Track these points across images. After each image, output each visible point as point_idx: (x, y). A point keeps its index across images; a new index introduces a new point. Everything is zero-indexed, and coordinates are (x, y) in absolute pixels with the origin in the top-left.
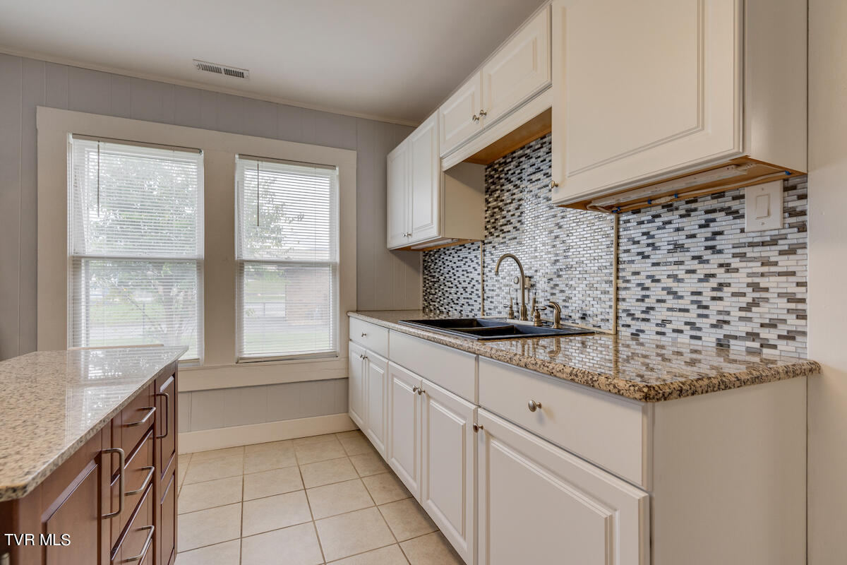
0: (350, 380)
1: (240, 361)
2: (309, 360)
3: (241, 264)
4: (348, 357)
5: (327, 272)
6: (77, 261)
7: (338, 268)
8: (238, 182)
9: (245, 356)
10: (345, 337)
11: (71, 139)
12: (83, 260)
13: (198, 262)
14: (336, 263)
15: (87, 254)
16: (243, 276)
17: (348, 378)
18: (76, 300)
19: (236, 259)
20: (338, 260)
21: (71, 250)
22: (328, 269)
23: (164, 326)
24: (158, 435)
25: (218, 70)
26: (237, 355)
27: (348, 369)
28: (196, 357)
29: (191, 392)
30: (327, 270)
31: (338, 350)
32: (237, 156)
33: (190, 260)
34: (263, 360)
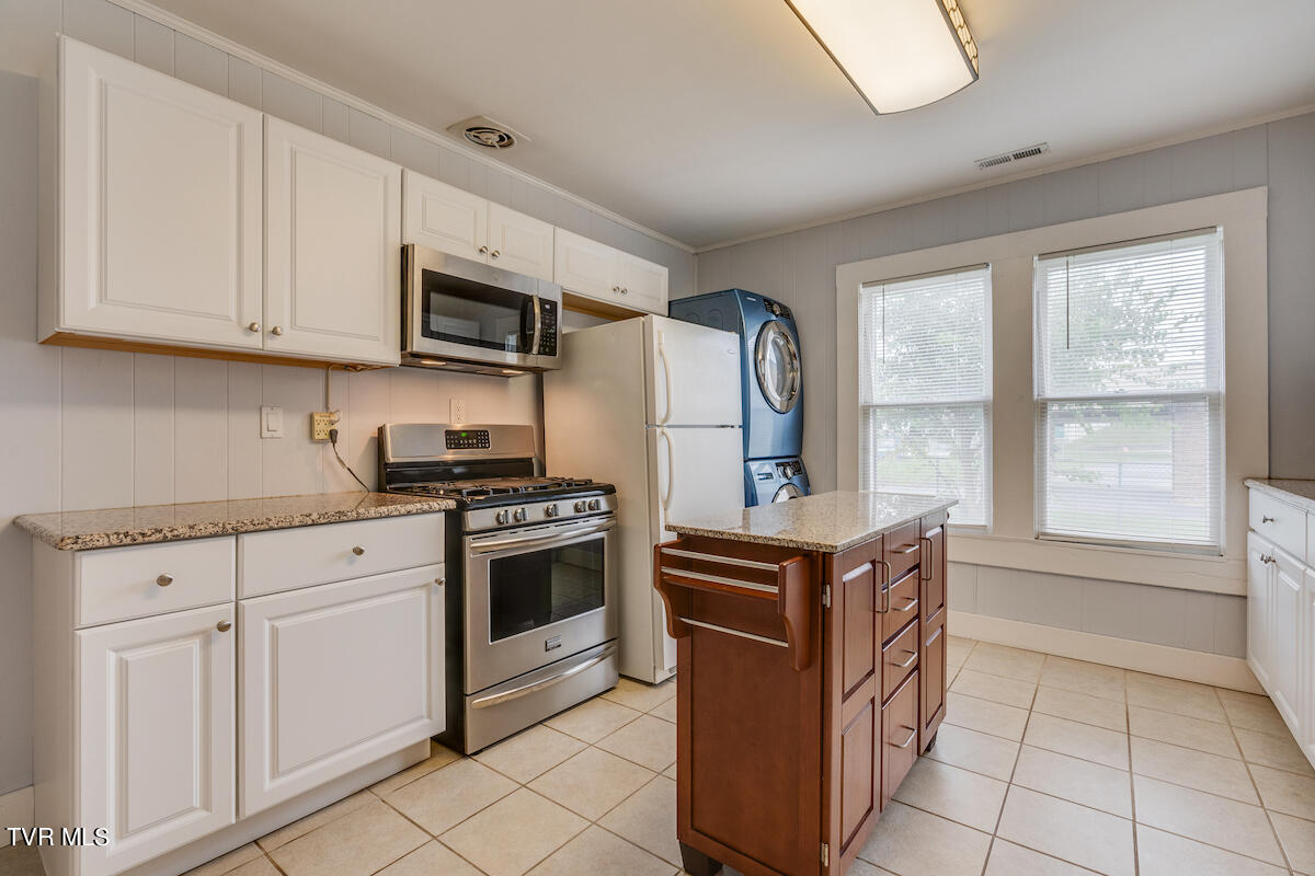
0: (1249, 600)
1: (1041, 537)
2: (1156, 553)
3: (1043, 406)
4: (1246, 560)
5: (1203, 409)
6: (867, 410)
7: (1222, 402)
8: (1038, 293)
9: (1048, 531)
10: (1239, 524)
11: (861, 290)
12: (871, 410)
13: (985, 405)
14: (1219, 394)
15: (875, 403)
16: (1045, 421)
17: (1245, 597)
18: (866, 450)
19: (1036, 397)
20: (1222, 388)
21: (862, 401)
22: (1203, 404)
23: (962, 490)
24: (924, 576)
25: (1007, 160)
26: (1037, 528)
27: (1246, 580)
28: (983, 523)
29: (977, 565)
30: (1203, 406)
31: (1223, 543)
32: (1036, 258)
33: (974, 404)
34: (1076, 540)
